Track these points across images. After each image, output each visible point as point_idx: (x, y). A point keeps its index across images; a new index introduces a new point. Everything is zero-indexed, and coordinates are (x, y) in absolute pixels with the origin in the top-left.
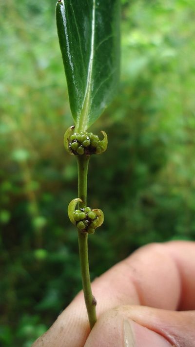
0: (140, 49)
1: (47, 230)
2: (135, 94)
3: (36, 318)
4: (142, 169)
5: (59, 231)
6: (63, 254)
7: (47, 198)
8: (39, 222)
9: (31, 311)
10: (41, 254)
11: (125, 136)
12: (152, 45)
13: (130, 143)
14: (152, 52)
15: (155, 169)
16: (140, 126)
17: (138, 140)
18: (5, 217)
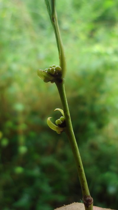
4: (92, 125)
5: (36, 156)
6: (36, 172)
7: (33, 134)
11: (84, 104)
12: (106, 54)
14: (106, 58)
17: (92, 107)
18: (5, 142)
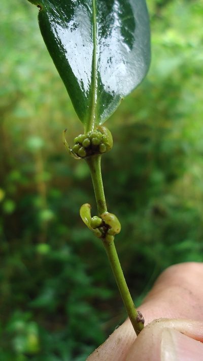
0: (174, 49)
1: (52, 225)
2: (162, 96)
3: (28, 315)
4: (158, 177)
5: (63, 230)
6: (65, 253)
7: (56, 194)
8: (47, 215)
9: (24, 307)
10: (43, 249)
11: (145, 140)
12: (189, 46)
13: (149, 148)
14: (187, 54)
15: (171, 178)
16: (162, 132)
17: (158, 146)
18: (9, 207)
